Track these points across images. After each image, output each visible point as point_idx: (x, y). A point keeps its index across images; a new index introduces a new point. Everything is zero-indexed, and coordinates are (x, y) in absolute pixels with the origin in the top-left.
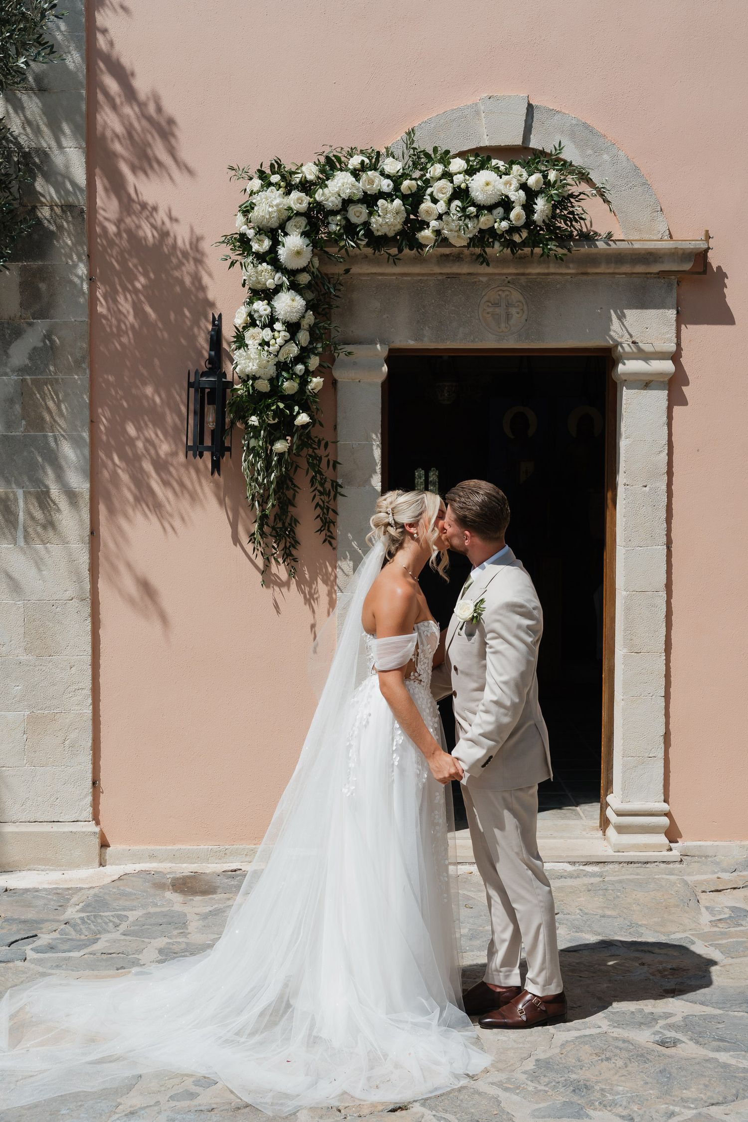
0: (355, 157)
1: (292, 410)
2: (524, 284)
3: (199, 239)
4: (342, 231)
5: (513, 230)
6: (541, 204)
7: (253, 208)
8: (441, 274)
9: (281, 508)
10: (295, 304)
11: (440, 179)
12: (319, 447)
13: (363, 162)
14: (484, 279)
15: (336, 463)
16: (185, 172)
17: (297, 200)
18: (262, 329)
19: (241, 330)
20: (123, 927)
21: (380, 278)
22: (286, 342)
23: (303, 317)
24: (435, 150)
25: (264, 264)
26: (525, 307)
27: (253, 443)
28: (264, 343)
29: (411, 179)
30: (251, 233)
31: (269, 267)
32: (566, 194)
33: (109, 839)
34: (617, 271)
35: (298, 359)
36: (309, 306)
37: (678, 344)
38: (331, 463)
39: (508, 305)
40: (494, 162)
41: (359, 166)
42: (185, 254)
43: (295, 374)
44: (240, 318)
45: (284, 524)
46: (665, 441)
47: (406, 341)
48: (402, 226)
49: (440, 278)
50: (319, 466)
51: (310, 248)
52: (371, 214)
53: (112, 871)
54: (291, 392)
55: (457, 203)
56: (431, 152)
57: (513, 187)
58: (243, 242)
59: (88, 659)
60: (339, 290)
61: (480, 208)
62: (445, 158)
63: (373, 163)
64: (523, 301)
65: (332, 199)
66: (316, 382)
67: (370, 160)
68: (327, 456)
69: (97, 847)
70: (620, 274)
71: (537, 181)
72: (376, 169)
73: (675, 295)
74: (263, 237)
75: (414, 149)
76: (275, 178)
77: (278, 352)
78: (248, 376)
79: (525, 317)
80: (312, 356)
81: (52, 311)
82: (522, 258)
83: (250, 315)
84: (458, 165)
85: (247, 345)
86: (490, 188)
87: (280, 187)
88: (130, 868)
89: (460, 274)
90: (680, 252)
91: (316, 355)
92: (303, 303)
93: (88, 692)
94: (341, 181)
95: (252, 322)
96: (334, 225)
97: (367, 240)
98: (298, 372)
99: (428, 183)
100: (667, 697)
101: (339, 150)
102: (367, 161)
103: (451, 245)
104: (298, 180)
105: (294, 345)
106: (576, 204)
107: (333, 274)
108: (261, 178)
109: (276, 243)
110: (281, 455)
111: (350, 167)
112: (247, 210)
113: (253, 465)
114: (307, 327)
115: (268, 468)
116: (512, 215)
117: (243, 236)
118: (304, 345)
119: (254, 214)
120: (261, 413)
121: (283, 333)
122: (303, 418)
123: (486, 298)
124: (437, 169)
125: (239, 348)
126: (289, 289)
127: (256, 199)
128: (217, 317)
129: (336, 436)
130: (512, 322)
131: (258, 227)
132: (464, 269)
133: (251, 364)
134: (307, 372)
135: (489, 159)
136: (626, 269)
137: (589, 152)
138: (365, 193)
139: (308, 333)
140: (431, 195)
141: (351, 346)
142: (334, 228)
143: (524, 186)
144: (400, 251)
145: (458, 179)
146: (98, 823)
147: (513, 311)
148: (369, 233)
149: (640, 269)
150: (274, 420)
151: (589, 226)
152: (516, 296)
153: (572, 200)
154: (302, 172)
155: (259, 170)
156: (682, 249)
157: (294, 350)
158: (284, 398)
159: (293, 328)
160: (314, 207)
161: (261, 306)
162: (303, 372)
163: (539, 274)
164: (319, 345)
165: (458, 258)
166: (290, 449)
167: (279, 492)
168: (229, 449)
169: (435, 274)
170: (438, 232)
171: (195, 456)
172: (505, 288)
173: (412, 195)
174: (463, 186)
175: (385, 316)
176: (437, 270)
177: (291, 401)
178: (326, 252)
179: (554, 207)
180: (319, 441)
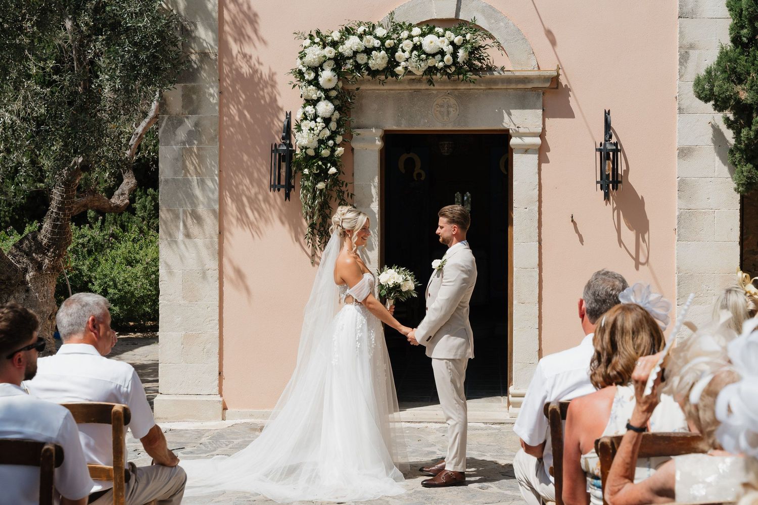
0: (361, 27)
1: (326, 166)
2: (457, 95)
3: (274, 74)
4: (353, 68)
5: (446, 66)
6: (461, 53)
7: (305, 56)
8: (411, 89)
9: (323, 219)
10: (328, 108)
11: (406, 40)
12: (343, 185)
13: (365, 30)
14: (435, 92)
15: (352, 195)
16: (263, 43)
17: (329, 52)
18: (310, 121)
19: (299, 122)
20: (231, 446)
21: (377, 91)
22: (323, 128)
23: (333, 115)
24: (404, 23)
25: (312, 86)
26: (458, 108)
27: (306, 183)
28: (311, 129)
29: (391, 39)
30: (304, 69)
31: (314, 88)
32: (477, 46)
33: (228, 406)
34: (508, 87)
35: (330, 138)
36: (337, 108)
37: (544, 129)
38: (350, 194)
39: (449, 106)
40: (436, 29)
41: (363, 33)
42: (266, 83)
43: (328, 146)
44: (298, 115)
45: (324, 228)
46: (537, 182)
47: (392, 126)
48: (386, 65)
49: (410, 91)
50: (343, 196)
51: (336, 77)
52: (369, 59)
53: (229, 422)
54: (326, 156)
55: (415, 52)
56: (402, 24)
57: (445, 44)
58: (301, 73)
59: (217, 303)
60: (354, 99)
61: (428, 55)
62: (410, 27)
63: (371, 30)
64: (456, 104)
65: (348, 51)
66: (340, 151)
67: (369, 29)
68: (347, 191)
69: (221, 409)
70: (510, 89)
71: (459, 40)
72: (371, 34)
73: (542, 100)
74: (311, 71)
75: (394, 22)
76: (317, 40)
77: (319, 134)
78: (303, 147)
79: (457, 113)
80: (338, 136)
81: (199, 110)
82: (454, 81)
83: (304, 114)
84: (416, 31)
85: (302, 130)
86: (433, 44)
87: (320, 45)
88: (239, 421)
89: (421, 89)
90: (543, 77)
91: (340, 135)
92: (333, 107)
93: (217, 322)
94: (352, 41)
95: (305, 118)
96: (349, 65)
97: (367, 72)
98: (330, 145)
99: (400, 41)
100: (540, 329)
101: (354, 22)
102: (367, 29)
103: (414, 74)
104: (330, 40)
105: (327, 130)
106: (484, 51)
107: (351, 90)
108: (310, 39)
109: (317, 76)
110: (321, 191)
111: (359, 33)
112: (302, 56)
113: (307, 196)
114: (335, 120)
115: (314, 198)
116: (446, 58)
117: (300, 70)
118: (333, 130)
119: (305, 59)
120: (310, 167)
121: (321, 124)
122: (333, 170)
123: (435, 103)
124: (405, 34)
125: (298, 132)
126: (325, 100)
127: (307, 51)
128: (288, 113)
129: (353, 180)
130: (451, 116)
131: (308, 66)
132: (424, 86)
133: (304, 141)
134: (335, 144)
135: (434, 27)
136: (513, 86)
137: (493, 21)
138: (366, 47)
139: (336, 123)
140: (402, 48)
141: (361, 129)
142: (349, 66)
143: (452, 43)
144: (386, 78)
145: (416, 40)
146: (221, 396)
147: (451, 109)
148: (368, 68)
149: (521, 86)
150: (317, 171)
151: (492, 63)
152: (452, 101)
153: (481, 49)
154: (331, 37)
155: (310, 35)
156: (543, 75)
157: (327, 133)
158: (322, 159)
159: (327, 121)
160: (338, 56)
161: (310, 109)
162: (333, 145)
163: (465, 89)
164: (342, 130)
165: (419, 81)
166: (326, 187)
167: (322, 210)
168: (294, 187)
169: (407, 89)
170: (406, 68)
171: (274, 191)
172: (446, 97)
173: (391, 48)
174: (418, 43)
175: (380, 113)
176: (408, 87)
177: (325, 160)
178: (346, 78)
179: (470, 53)
180: (343, 183)
